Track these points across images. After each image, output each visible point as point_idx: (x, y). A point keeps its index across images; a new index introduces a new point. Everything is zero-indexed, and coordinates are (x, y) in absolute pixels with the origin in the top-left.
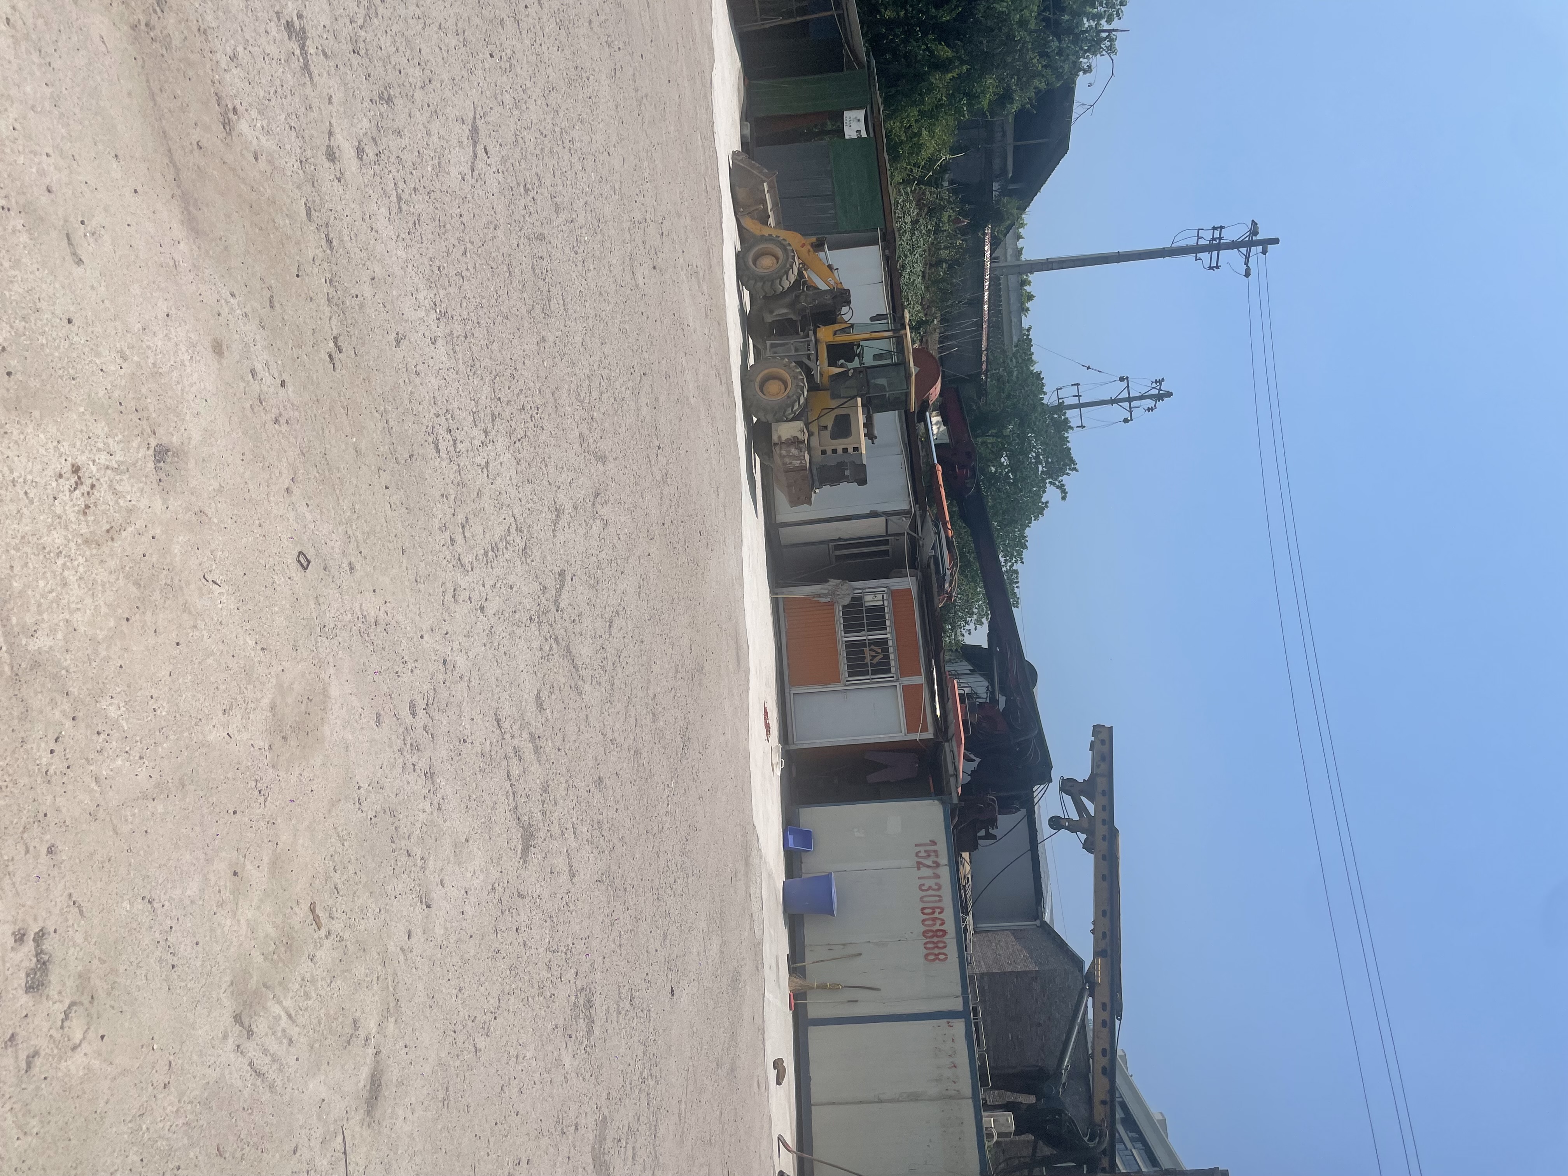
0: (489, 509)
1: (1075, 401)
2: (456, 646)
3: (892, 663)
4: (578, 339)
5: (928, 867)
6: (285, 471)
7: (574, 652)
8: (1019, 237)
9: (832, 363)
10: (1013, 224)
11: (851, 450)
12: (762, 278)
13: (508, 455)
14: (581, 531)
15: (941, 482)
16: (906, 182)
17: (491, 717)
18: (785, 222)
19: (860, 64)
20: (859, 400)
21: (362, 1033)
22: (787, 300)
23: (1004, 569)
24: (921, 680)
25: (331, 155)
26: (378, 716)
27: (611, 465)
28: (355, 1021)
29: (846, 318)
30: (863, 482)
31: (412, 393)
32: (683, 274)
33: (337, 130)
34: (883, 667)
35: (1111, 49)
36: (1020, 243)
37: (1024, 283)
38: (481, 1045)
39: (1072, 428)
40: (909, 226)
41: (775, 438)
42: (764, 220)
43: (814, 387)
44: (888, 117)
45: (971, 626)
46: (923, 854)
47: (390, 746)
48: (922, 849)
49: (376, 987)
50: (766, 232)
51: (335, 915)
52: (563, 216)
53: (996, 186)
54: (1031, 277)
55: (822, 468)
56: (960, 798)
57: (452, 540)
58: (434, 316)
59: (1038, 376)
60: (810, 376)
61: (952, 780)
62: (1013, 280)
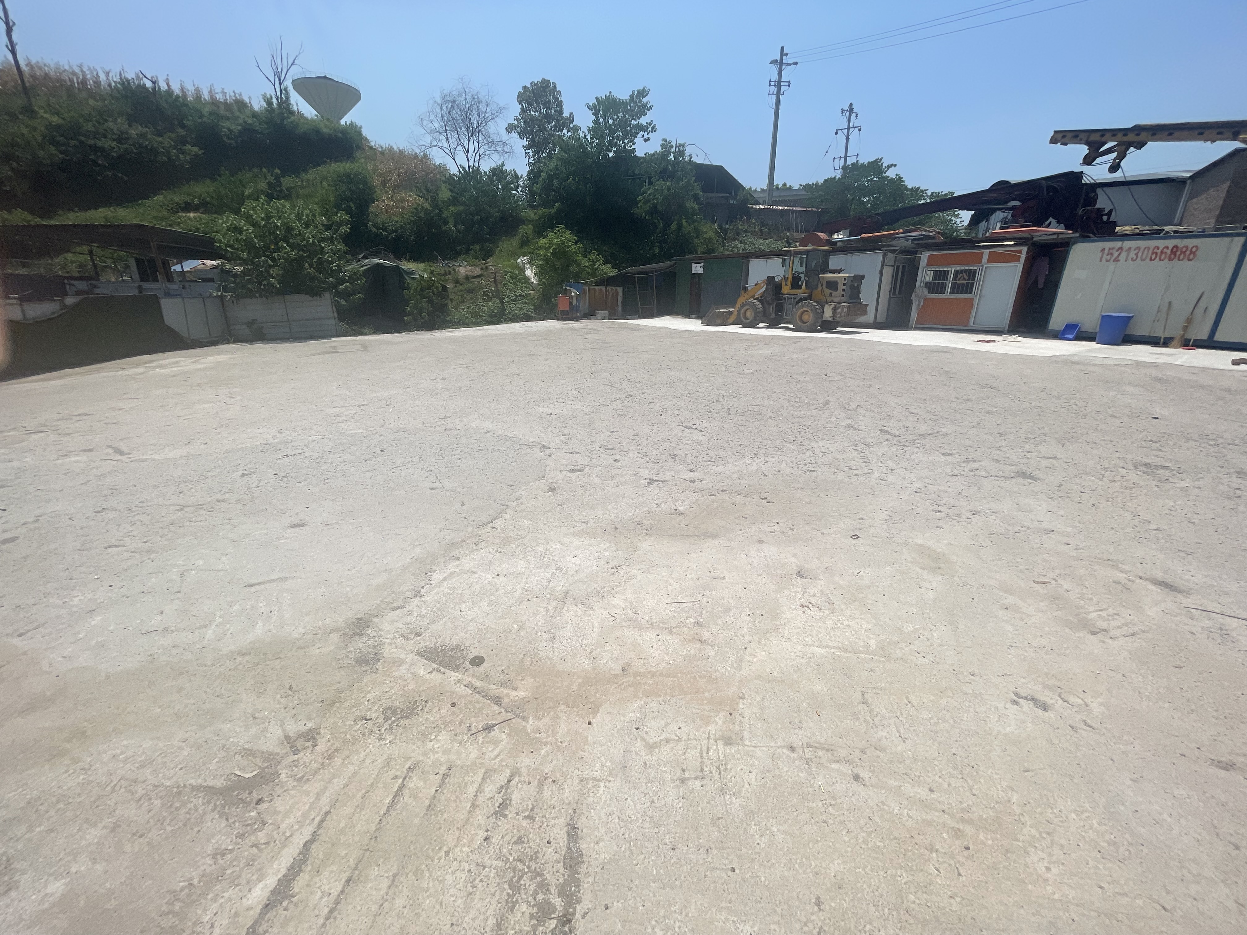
0: (844, 456)
1: (842, 159)
2: (908, 485)
3: (971, 268)
4: (772, 402)
5: (1119, 254)
6: (814, 533)
7: (923, 433)
8: (756, 190)
9: (800, 287)
10: (749, 194)
11: (845, 282)
12: (755, 317)
13: (820, 443)
14: (861, 418)
15: (871, 235)
16: (723, 245)
17: (950, 478)
18: (733, 305)
19: (675, 264)
20: (821, 275)
21: (1123, 582)
22: (767, 306)
23: (928, 201)
24: (986, 252)
25: (693, 481)
26: (937, 527)
27: (831, 399)
28: (1115, 582)
29: (780, 279)
30: (863, 277)
31: (787, 475)
32: (749, 352)
33: (683, 477)
34: (972, 274)
35: (683, 145)
36: (758, 190)
37: (777, 188)
38: (1155, 527)
39: (857, 161)
40: (742, 245)
41: (830, 319)
42: (730, 313)
43: (810, 297)
44: (697, 253)
45: (958, 220)
46: (1108, 258)
47: (955, 526)
48: (1105, 257)
49: (1096, 567)
50: (736, 313)
51: (1044, 574)
52: (721, 399)
53: (732, 202)
54: (776, 184)
55: (851, 297)
56: (1075, 231)
57: (856, 475)
58: (756, 459)
59: (826, 181)
60: (804, 299)
61: (1061, 236)
62: (775, 194)
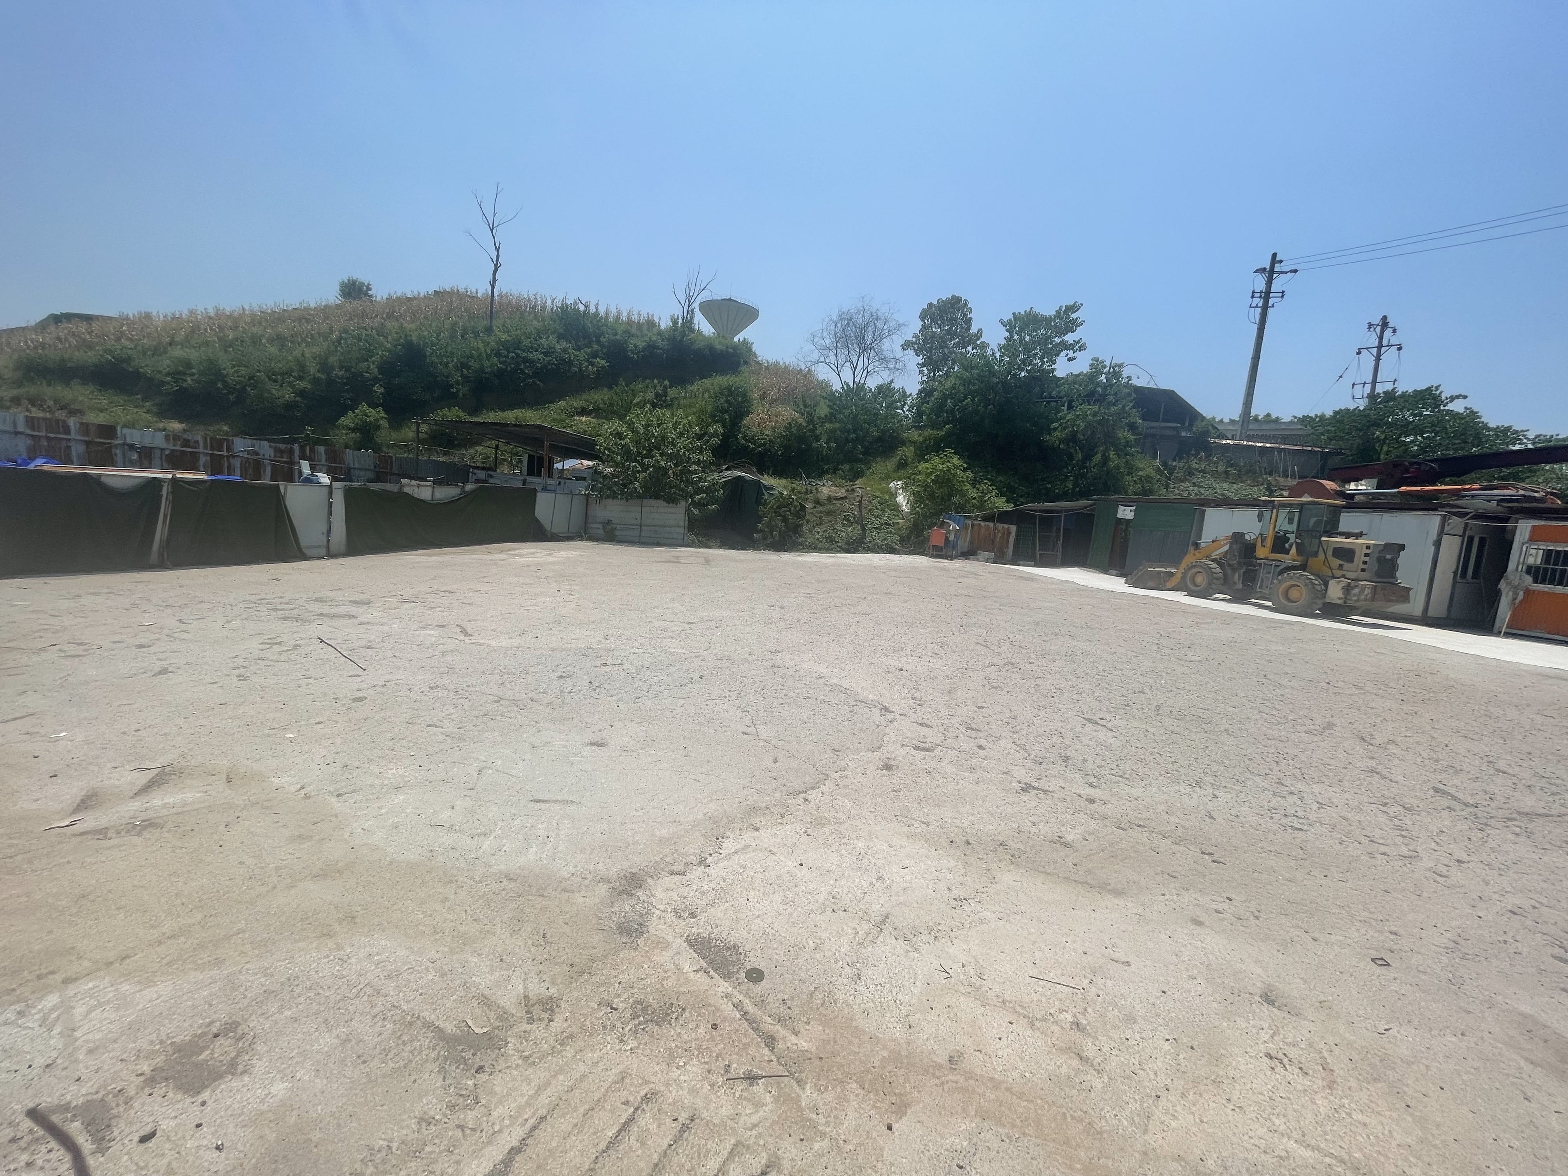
0: (1361, 817)
1: (1368, 386)
2: (1496, 896)
4: (1231, 709)
6: (1298, 933)
8: (1221, 421)
9: (1287, 552)
10: (1212, 425)
11: (1368, 551)
12: (1210, 584)
13: (1314, 786)
14: (1396, 762)
15: (1419, 488)
16: (1167, 487)
18: (1176, 563)
19: (1094, 504)
20: (1323, 539)
22: (1229, 571)
23: (1530, 446)
25: (1091, 801)
27: (1337, 722)
29: (1253, 537)
30: (1402, 547)
31: (1251, 826)
32: (1197, 631)
33: (1078, 792)
35: (1120, 366)
36: (1226, 420)
37: (1256, 419)
39: (1395, 389)
40: (1196, 489)
41: (1340, 602)
42: (1171, 575)
43: (1303, 567)
44: (1126, 493)
50: (1179, 575)
52: (1147, 690)
53: (1183, 434)
54: (1253, 414)
55: (1379, 574)
58: (1198, 789)
59: (1336, 413)
60: (1293, 568)
62: (1252, 426)
